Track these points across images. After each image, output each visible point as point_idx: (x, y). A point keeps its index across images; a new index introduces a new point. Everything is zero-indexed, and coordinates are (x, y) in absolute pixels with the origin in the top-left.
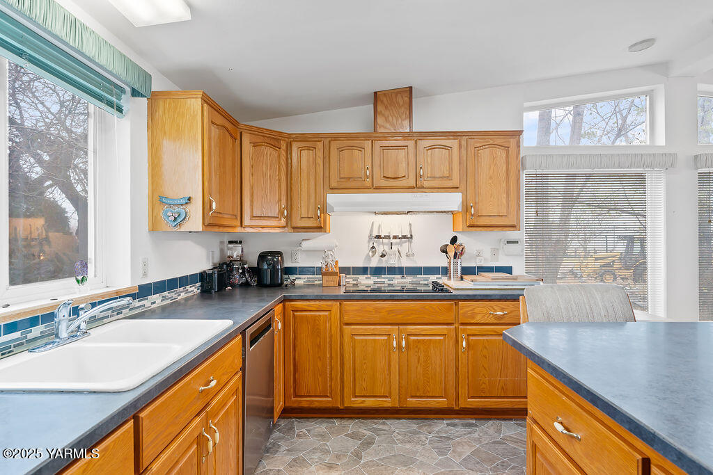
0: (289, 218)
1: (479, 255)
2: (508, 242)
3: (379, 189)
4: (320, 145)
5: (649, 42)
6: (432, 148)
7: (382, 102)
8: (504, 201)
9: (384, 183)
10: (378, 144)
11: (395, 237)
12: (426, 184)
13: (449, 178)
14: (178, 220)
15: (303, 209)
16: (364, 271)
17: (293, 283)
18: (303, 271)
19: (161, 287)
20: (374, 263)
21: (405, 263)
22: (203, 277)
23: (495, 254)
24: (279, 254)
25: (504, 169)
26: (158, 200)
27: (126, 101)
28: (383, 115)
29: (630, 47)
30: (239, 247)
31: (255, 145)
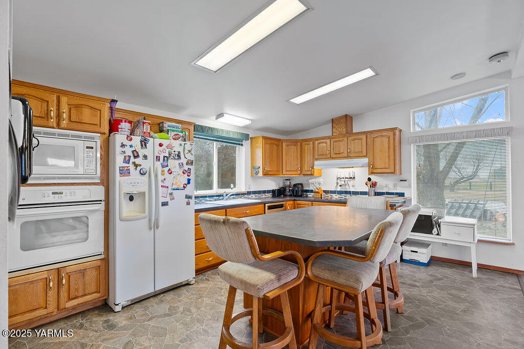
0: (301, 170)
1: (386, 186)
2: (401, 181)
3: (333, 158)
4: (311, 142)
5: (461, 75)
6: (354, 140)
7: (335, 122)
8: (387, 161)
9: (335, 156)
10: (332, 140)
11: (346, 178)
12: (351, 155)
13: (361, 152)
14: (257, 173)
15: (306, 167)
16: (334, 192)
17: (307, 196)
18: (312, 191)
19: (255, 193)
20: (339, 189)
21: (352, 189)
22: (273, 191)
23: (395, 186)
24: (301, 184)
25: (387, 147)
26: (253, 167)
27: (244, 142)
28: (335, 128)
29: (452, 78)
30: (289, 182)
31: (287, 146)
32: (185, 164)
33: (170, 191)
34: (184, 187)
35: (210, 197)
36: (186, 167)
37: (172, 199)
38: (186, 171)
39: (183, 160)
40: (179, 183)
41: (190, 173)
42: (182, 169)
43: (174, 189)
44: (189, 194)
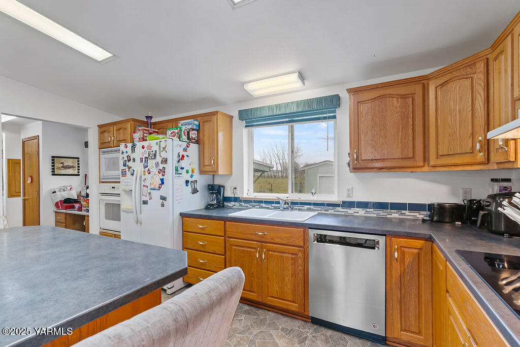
32: (160, 163)
33: (149, 191)
34: (160, 188)
35: (267, 202)
36: (161, 166)
37: (151, 198)
38: (161, 170)
39: (159, 159)
40: (155, 184)
41: (164, 172)
42: (158, 168)
43: (151, 189)
44: (164, 195)
